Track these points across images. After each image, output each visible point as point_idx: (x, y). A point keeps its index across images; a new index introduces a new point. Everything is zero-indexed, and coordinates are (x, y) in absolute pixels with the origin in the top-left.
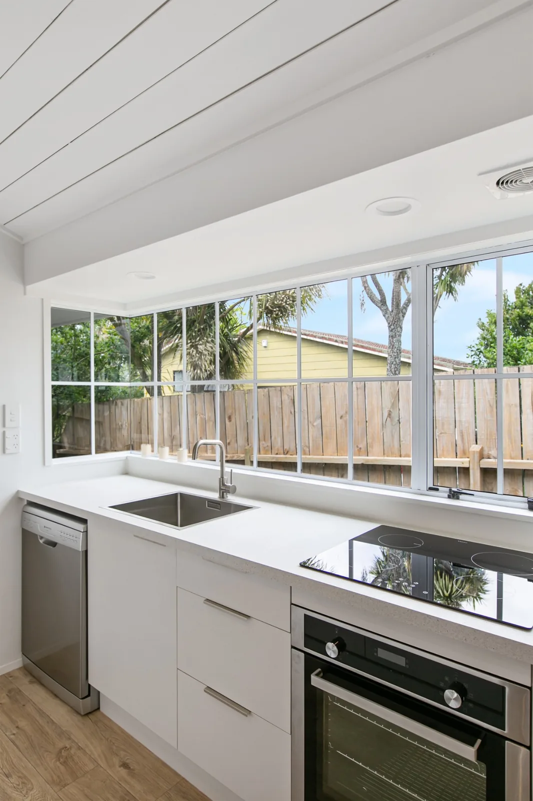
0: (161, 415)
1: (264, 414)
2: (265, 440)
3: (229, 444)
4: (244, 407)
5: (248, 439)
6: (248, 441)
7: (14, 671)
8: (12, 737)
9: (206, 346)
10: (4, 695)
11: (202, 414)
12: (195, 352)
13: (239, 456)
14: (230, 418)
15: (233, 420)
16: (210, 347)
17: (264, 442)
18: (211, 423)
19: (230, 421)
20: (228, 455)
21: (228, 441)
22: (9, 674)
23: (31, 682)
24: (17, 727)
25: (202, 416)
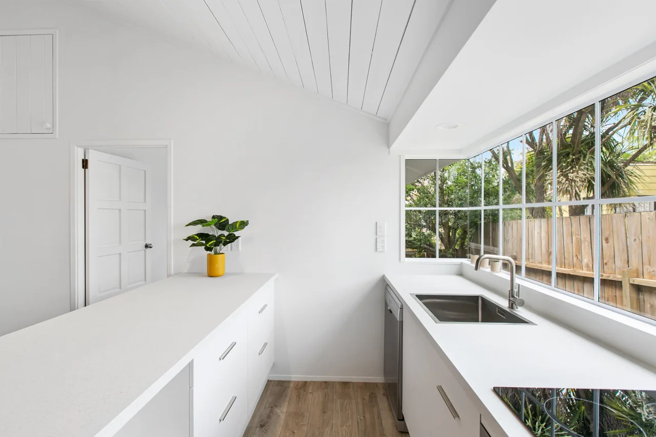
0: (540, 234)
1: (649, 238)
2: (650, 264)
3: (606, 264)
4: (623, 230)
5: (628, 261)
6: (628, 264)
7: (380, 383)
8: (359, 420)
9: (578, 174)
10: (368, 394)
11: (578, 235)
12: (564, 179)
13: (616, 277)
14: (607, 240)
15: (611, 241)
16: (583, 174)
17: (648, 267)
18: (587, 243)
19: (607, 243)
20: (604, 275)
21: (605, 261)
22: (376, 383)
23: (384, 395)
24: (364, 416)
25: (578, 236)
